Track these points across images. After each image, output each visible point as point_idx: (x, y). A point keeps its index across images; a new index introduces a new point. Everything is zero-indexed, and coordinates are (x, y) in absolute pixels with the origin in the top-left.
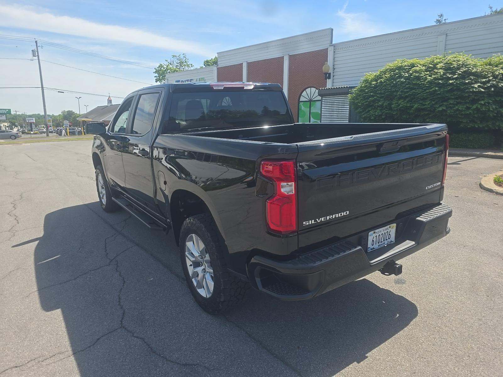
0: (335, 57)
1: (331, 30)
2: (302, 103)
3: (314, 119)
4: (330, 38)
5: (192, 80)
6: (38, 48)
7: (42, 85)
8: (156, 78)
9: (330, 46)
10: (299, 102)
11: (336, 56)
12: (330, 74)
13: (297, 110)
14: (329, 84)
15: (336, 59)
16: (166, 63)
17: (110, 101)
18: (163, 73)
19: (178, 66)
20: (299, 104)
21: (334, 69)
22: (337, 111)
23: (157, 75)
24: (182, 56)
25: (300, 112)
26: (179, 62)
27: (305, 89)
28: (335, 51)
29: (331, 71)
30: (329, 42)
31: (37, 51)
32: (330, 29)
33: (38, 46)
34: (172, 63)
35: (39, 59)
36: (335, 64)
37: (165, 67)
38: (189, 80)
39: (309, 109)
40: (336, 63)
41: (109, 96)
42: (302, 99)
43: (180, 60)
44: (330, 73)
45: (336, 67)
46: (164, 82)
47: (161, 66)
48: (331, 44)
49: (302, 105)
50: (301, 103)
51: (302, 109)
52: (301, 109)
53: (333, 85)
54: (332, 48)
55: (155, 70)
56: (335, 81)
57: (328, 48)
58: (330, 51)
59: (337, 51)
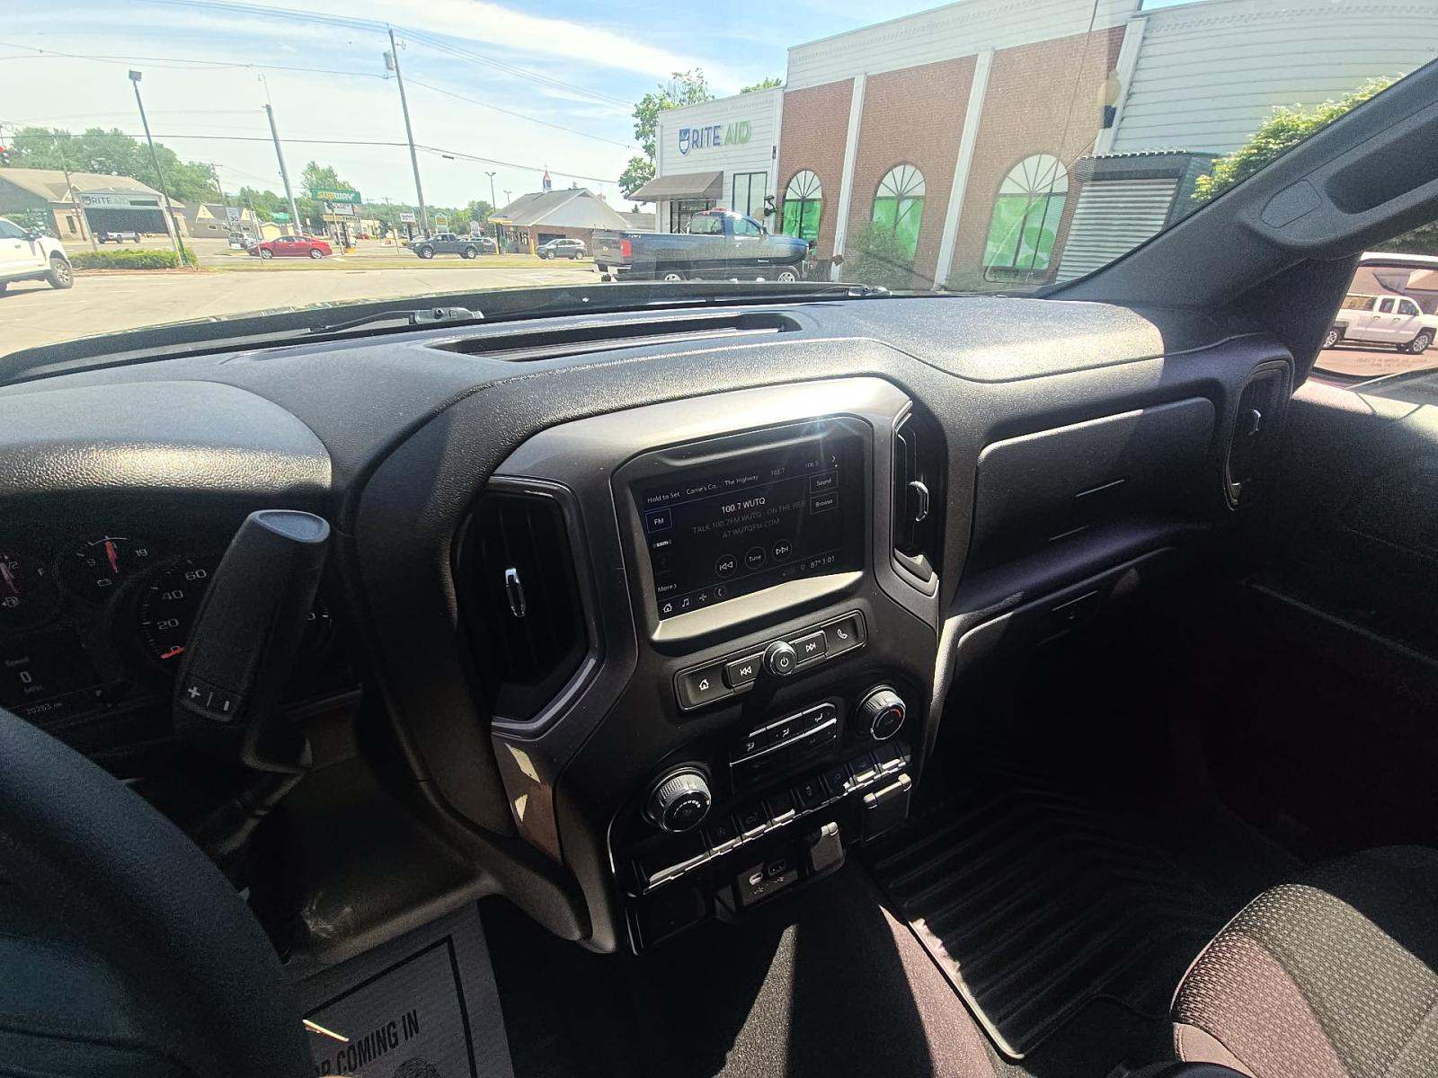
0: (1144, 54)
2: (1006, 201)
5: (719, 127)
6: (396, 47)
7: (411, 140)
8: (637, 129)
9: (1134, 17)
10: (997, 195)
11: (1149, 50)
12: (1113, 112)
13: (984, 219)
14: (1104, 146)
15: (1144, 63)
16: (659, 93)
17: (547, 183)
18: (653, 115)
19: (684, 100)
20: (994, 201)
21: (1130, 95)
23: (638, 121)
24: (693, 75)
25: (993, 222)
26: (687, 90)
27: (1022, 159)
28: (1148, 35)
29: (1117, 101)
30: (1134, 4)
31: (395, 56)
33: (395, 42)
34: (672, 92)
35: (399, 77)
36: (1137, 78)
37: (657, 101)
38: (710, 128)
39: (1021, 219)
40: (1141, 75)
41: (547, 172)
42: (1007, 187)
43: (690, 84)
44: (1115, 109)
45: (1137, 88)
46: (655, 139)
47: (648, 100)
48: (1138, 13)
49: (1004, 205)
50: (1001, 199)
51: (1002, 216)
52: (998, 217)
53: (1112, 150)
54: (1142, 23)
55: (635, 111)
56: (1123, 134)
57: (1125, 26)
58: (1130, 34)
59: (1154, 35)
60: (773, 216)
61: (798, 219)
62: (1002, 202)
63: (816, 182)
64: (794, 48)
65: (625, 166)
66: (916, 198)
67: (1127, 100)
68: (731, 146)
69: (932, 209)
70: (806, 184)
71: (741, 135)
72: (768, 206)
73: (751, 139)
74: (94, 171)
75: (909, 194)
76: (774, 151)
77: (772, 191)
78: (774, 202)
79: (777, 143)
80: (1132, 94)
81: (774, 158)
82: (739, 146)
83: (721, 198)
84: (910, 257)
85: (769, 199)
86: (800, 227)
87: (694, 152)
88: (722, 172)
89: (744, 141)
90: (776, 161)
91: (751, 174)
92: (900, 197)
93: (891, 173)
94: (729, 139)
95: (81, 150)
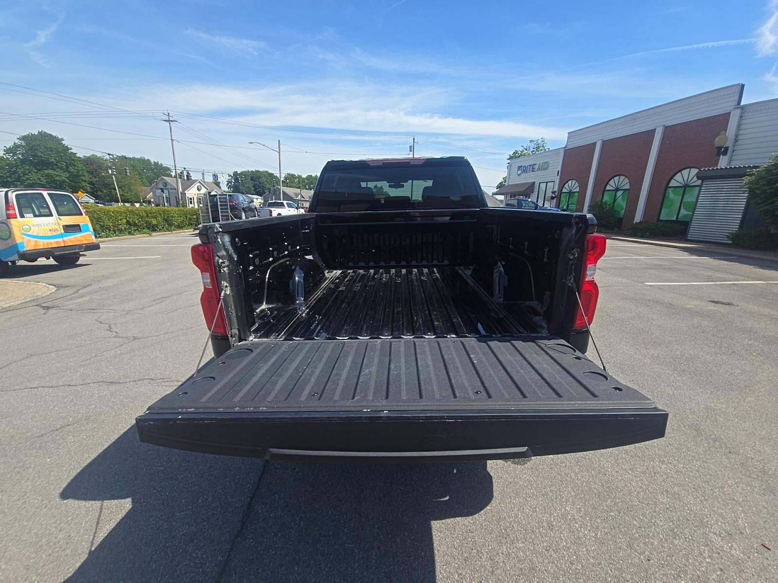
0: (741, 123)
1: (740, 87)
2: (672, 189)
3: (686, 211)
4: (737, 98)
5: (535, 164)
8: (508, 164)
9: (735, 108)
10: (667, 187)
11: (743, 122)
12: (727, 149)
13: (661, 198)
14: (723, 162)
15: (742, 127)
16: (521, 149)
19: (534, 151)
20: (666, 190)
21: (736, 141)
22: (726, 200)
24: (540, 141)
25: (665, 200)
26: (536, 147)
27: (680, 171)
28: (743, 115)
29: (729, 144)
30: (735, 103)
32: (738, 85)
34: (528, 148)
36: (739, 133)
37: (520, 152)
38: (531, 165)
39: (681, 197)
40: (741, 132)
42: (673, 183)
43: (537, 145)
44: (728, 147)
45: (740, 137)
47: (516, 152)
48: (739, 106)
49: (671, 192)
50: (669, 189)
51: (670, 197)
52: (668, 197)
53: (729, 164)
54: (739, 111)
55: (509, 157)
56: (734, 158)
57: (730, 112)
58: (733, 115)
59: (746, 115)
60: (555, 200)
61: (567, 200)
62: (670, 191)
63: (577, 184)
64: (570, 132)
65: (501, 180)
66: (626, 190)
67: (735, 143)
68: (539, 172)
69: (633, 195)
70: (572, 185)
71: (544, 167)
72: (553, 195)
73: (550, 168)
74: (307, 189)
75: (622, 188)
76: (558, 173)
77: (556, 189)
78: (556, 194)
79: (560, 170)
80: (738, 140)
81: (558, 175)
82: (543, 171)
83: (533, 192)
84: (622, 216)
85: (553, 193)
86: (568, 204)
87: (524, 175)
88: (534, 182)
89: (545, 169)
90: (559, 177)
91: (547, 182)
92: (617, 190)
93: (613, 180)
94: (538, 169)
95: (304, 182)
